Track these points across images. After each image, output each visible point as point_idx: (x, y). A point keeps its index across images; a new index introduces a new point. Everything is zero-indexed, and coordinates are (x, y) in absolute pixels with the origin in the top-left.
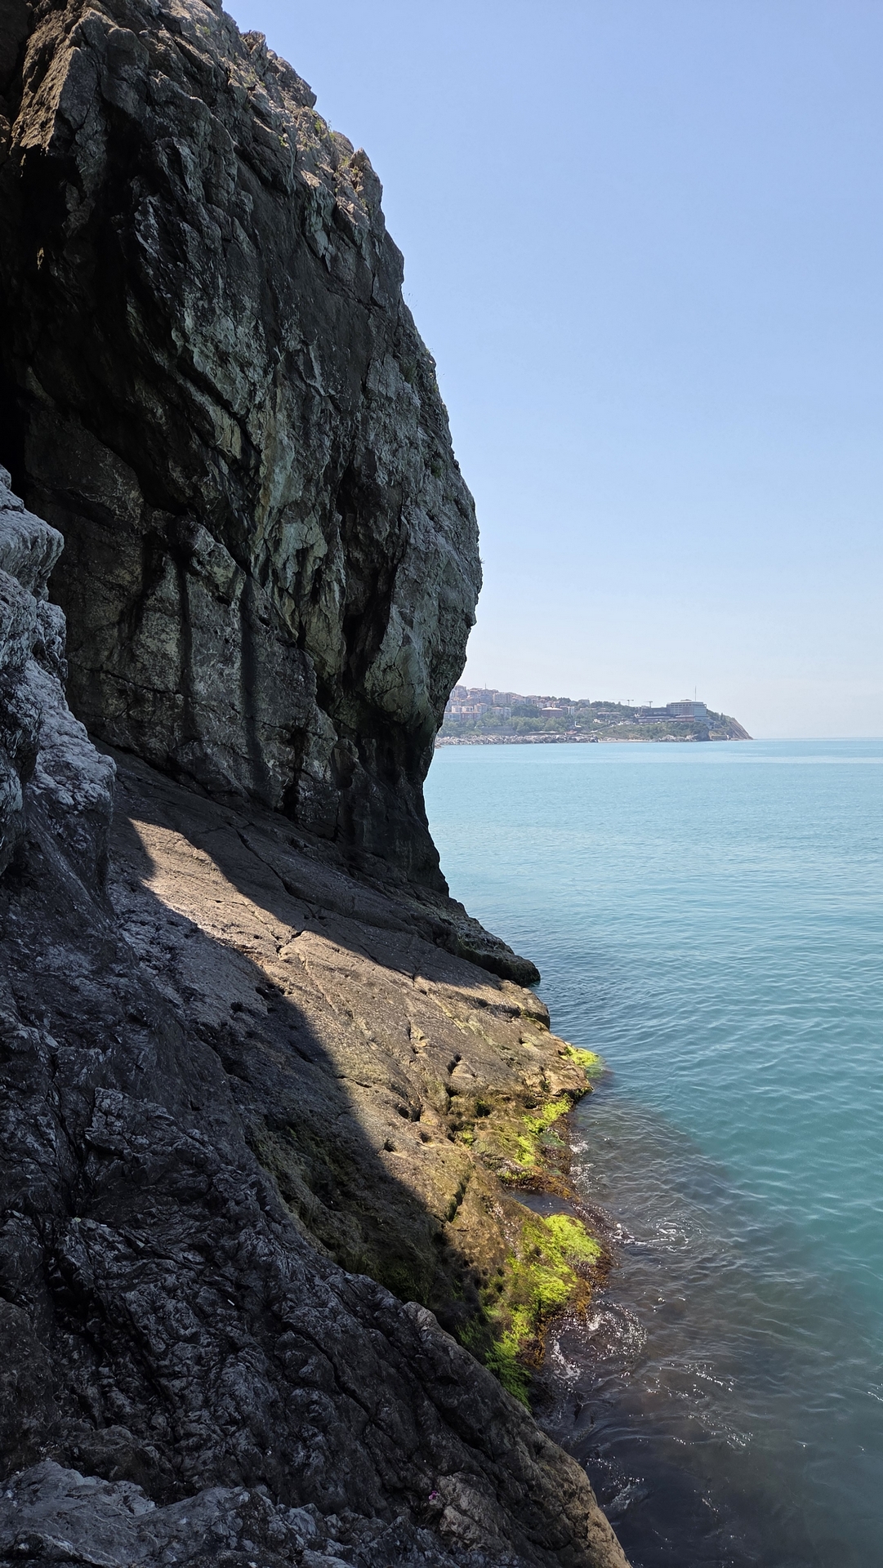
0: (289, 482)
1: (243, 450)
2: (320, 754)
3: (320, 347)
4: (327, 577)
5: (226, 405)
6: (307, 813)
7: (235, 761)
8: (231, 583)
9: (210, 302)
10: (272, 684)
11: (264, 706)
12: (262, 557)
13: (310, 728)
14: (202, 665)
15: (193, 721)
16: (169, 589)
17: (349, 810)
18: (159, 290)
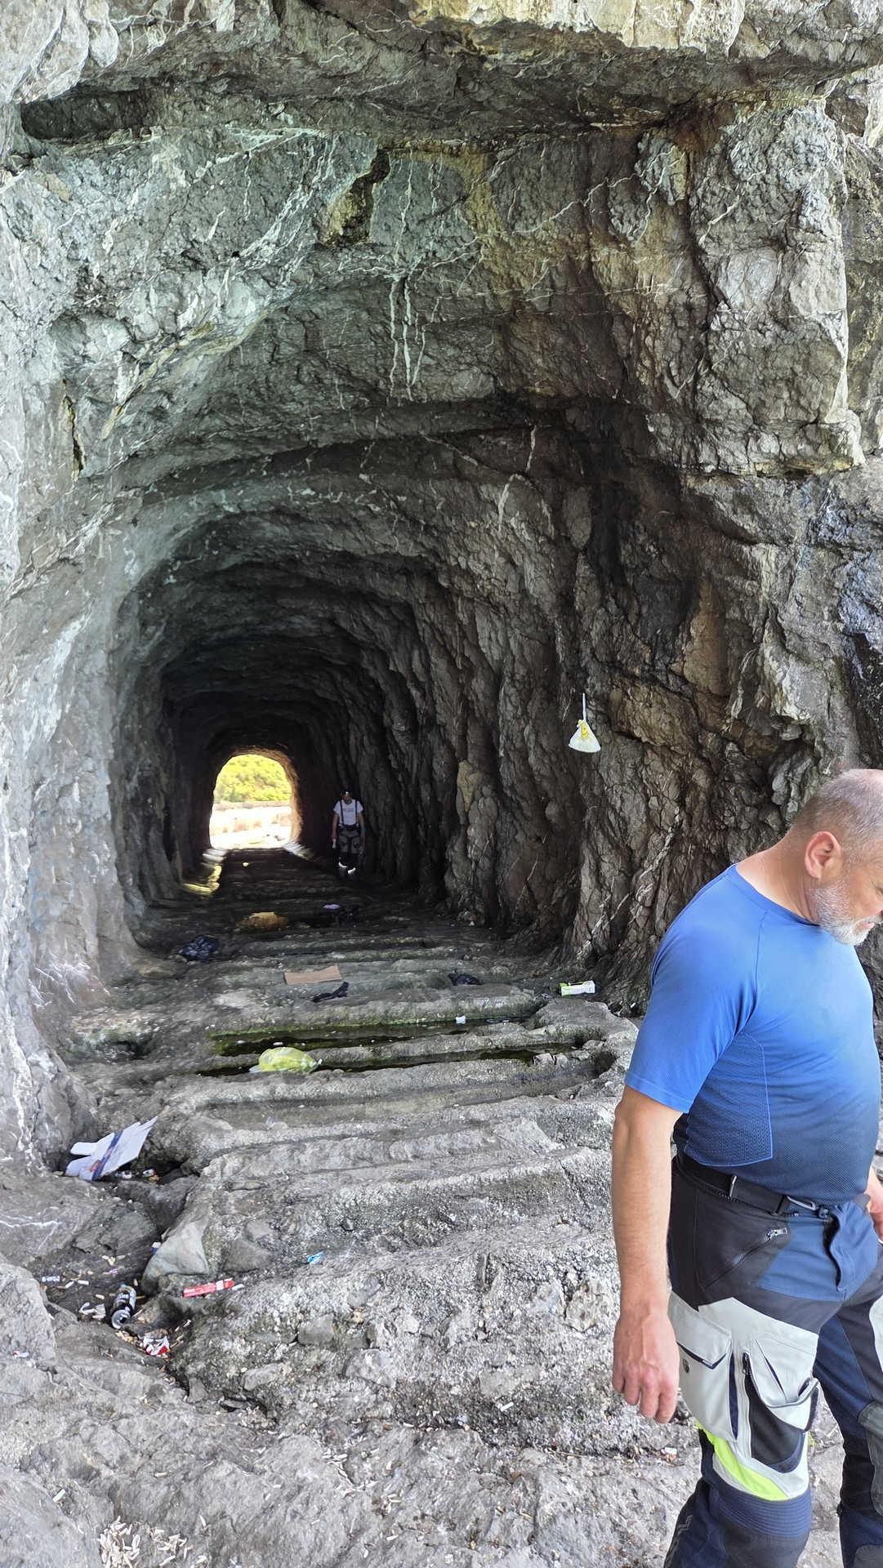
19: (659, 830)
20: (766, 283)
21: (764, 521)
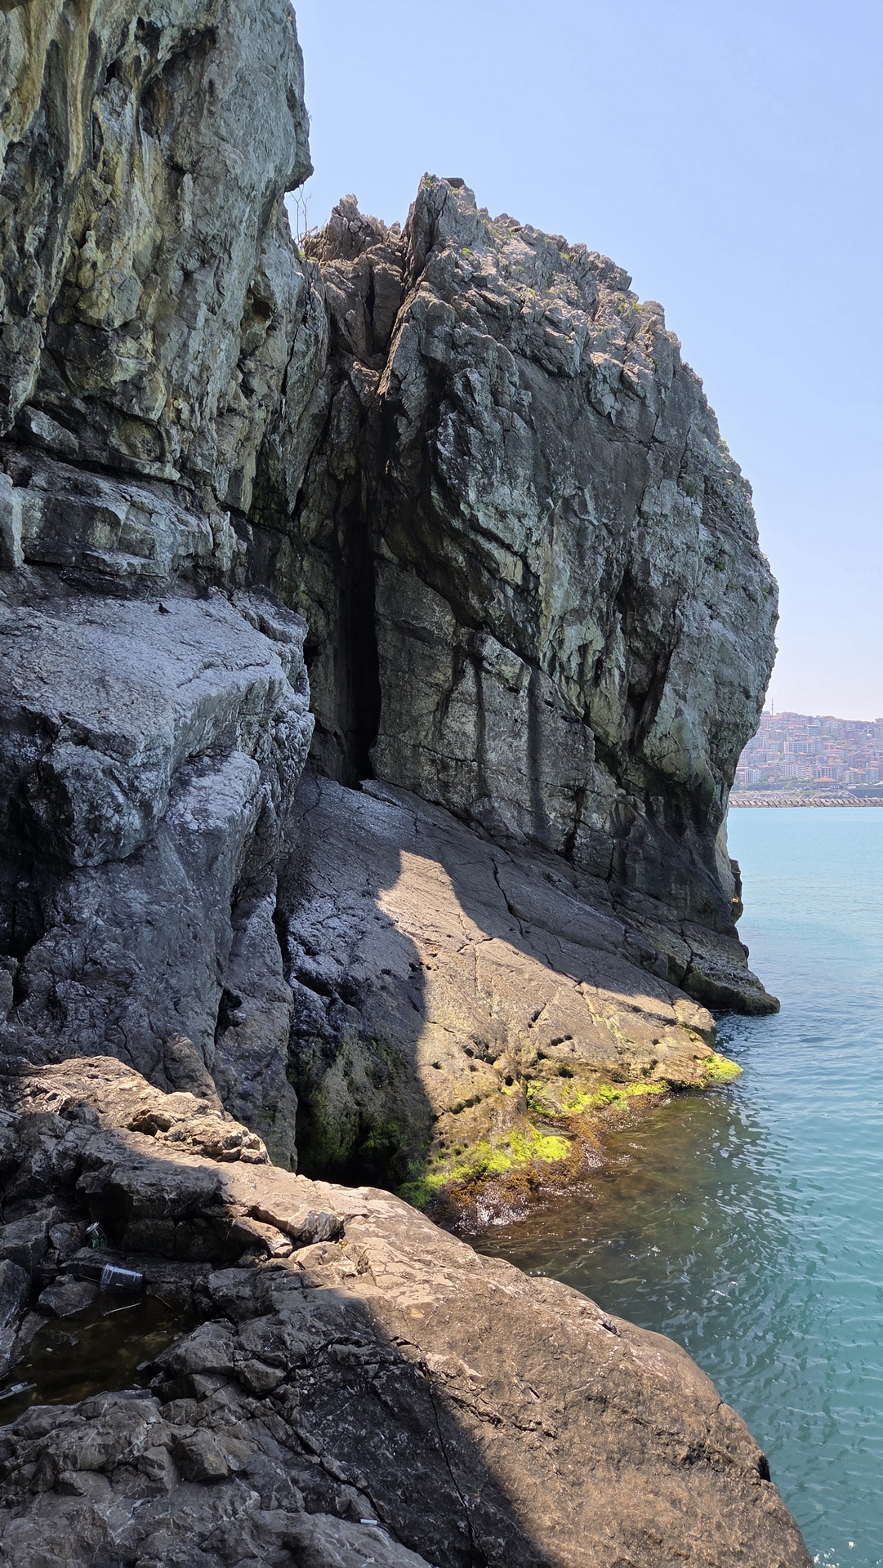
0: (567, 594)
1: (524, 578)
2: (599, 808)
3: (594, 488)
4: (607, 665)
5: (508, 548)
6: (582, 855)
7: (519, 812)
8: (519, 676)
9: (490, 478)
10: (554, 753)
11: (547, 770)
12: (549, 654)
13: (588, 787)
14: (494, 740)
15: (485, 781)
16: (468, 684)
17: (623, 856)
18: (450, 478)
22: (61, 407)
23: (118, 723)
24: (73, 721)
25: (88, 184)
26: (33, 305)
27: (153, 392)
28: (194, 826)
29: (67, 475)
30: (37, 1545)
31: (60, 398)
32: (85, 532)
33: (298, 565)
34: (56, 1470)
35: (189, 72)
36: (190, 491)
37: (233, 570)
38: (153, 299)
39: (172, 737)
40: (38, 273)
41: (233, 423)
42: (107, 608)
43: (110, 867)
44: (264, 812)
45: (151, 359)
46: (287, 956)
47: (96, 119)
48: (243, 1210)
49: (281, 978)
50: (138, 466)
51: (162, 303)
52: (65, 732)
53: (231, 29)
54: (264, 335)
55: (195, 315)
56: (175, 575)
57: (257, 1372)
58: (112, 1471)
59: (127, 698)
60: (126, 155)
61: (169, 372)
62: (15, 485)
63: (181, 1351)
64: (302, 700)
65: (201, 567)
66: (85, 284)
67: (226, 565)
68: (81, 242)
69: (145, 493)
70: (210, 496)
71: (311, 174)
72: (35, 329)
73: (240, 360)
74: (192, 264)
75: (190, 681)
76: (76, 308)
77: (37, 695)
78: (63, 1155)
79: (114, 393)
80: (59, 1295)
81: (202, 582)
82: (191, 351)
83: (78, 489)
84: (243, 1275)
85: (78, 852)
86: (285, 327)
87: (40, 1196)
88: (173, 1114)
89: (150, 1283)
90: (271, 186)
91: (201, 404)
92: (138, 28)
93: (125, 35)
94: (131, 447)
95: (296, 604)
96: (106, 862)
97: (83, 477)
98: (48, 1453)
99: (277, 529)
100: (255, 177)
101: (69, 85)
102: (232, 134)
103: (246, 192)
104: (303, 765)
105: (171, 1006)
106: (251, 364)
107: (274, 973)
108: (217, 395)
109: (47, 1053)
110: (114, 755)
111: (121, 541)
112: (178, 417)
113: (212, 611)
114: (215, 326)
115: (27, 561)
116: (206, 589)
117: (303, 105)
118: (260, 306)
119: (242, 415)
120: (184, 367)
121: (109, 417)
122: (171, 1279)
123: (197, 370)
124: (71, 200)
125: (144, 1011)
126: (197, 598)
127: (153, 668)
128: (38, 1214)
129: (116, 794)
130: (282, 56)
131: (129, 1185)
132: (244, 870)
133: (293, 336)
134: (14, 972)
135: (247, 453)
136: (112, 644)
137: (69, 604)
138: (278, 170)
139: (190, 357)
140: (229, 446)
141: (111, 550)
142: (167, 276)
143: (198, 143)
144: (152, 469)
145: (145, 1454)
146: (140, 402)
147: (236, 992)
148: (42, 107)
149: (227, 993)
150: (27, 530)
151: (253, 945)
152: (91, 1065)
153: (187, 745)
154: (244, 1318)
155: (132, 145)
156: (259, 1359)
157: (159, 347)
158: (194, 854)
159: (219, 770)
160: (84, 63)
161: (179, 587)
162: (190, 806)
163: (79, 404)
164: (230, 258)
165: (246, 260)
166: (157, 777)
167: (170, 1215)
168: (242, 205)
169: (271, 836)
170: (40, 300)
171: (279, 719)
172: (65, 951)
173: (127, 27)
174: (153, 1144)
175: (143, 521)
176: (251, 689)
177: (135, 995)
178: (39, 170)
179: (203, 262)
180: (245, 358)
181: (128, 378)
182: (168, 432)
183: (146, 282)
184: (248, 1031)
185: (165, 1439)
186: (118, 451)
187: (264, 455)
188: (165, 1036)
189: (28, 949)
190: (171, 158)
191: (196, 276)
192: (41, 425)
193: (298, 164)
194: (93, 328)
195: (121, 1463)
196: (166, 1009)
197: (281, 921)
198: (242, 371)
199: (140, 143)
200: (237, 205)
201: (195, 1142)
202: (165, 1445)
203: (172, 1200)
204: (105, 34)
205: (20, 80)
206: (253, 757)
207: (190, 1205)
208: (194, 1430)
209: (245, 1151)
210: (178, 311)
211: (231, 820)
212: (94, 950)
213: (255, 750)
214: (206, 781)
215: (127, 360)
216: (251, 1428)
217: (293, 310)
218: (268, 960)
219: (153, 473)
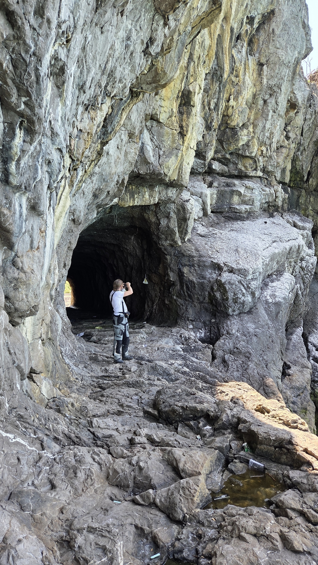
19: (157, 297)
20: (166, 222)
21: (168, 252)
22: (222, 158)
23: (243, 265)
24: (228, 265)
25: (231, 80)
26: (213, 126)
27: (253, 146)
28: (270, 301)
29: (224, 181)
30: (235, 557)
31: (222, 155)
32: (230, 199)
33: (308, 200)
34: (240, 531)
35: (265, 28)
36: (266, 179)
37: (283, 205)
38: (253, 113)
39: (262, 268)
40: (214, 115)
41: (282, 151)
42: (238, 224)
43: (241, 315)
44: (297, 295)
45: (252, 134)
46: (308, 350)
47: (233, 56)
48: (302, 449)
49: (306, 359)
50: (248, 173)
51: (256, 114)
52: (225, 269)
53: (280, 8)
54: (294, 116)
55: (268, 115)
56: (261, 210)
57: (312, 514)
58: (259, 537)
59: (245, 256)
60: (243, 65)
61: (259, 138)
62: (208, 187)
63: (281, 499)
64: (311, 252)
65: (271, 206)
66: (229, 114)
67: (280, 204)
68: (228, 100)
69: (250, 183)
70: (274, 179)
71: (312, 50)
72: (214, 134)
73: (285, 127)
74: (267, 97)
75: (268, 248)
76: (227, 123)
77: (216, 257)
78: (233, 416)
79: (239, 150)
80: (235, 467)
81: (271, 211)
82: (266, 128)
83: (228, 185)
84: (303, 474)
85: (230, 310)
86: (302, 110)
87: (226, 429)
88: (271, 408)
89: (267, 469)
90: (297, 59)
91: (270, 147)
92: (246, 20)
93: (242, 24)
94: (245, 167)
95: (308, 215)
96: (240, 313)
97: (229, 180)
98: (236, 524)
99: (300, 187)
100: (290, 58)
101: (224, 47)
102: (281, 46)
103: (287, 64)
104: (312, 277)
105: (265, 366)
106: (289, 128)
107: (304, 357)
108: (276, 142)
109: (223, 379)
110: (241, 276)
111: (242, 201)
112: (262, 153)
113: (275, 221)
114: (275, 117)
115: (212, 212)
116: (272, 214)
117: (308, 26)
118: (292, 105)
119: (286, 147)
120: (264, 135)
121: (238, 158)
122: (274, 469)
123: (269, 135)
124: (225, 87)
125: (255, 367)
126: (269, 217)
127: (254, 244)
128: (226, 436)
129: (242, 289)
130: (300, 10)
131: (257, 432)
132: (290, 317)
133: (306, 113)
134: (212, 350)
135: (288, 161)
136: (240, 237)
137: (225, 225)
138: (299, 53)
139: (266, 131)
140: (281, 160)
141: (239, 204)
142: (258, 104)
143: (269, 53)
144: (252, 174)
145: (271, 534)
146: (248, 151)
147: (288, 363)
148: (215, 58)
149: (285, 363)
150: (212, 202)
151: (295, 346)
152: (238, 385)
153: (267, 271)
154: (305, 491)
155: (245, 61)
156: (313, 509)
157: (255, 130)
158: (271, 311)
159: (279, 280)
160: (229, 38)
161: (263, 214)
162: (269, 293)
163: (228, 156)
164: (281, 91)
165: (287, 90)
166: (257, 283)
167: (273, 445)
168: (285, 70)
169: (300, 304)
170: (215, 124)
171: (302, 260)
172: (227, 344)
173: (243, 21)
174: (264, 417)
175: (250, 192)
176: (291, 249)
177: (252, 361)
178: (215, 80)
179: (271, 95)
180: (287, 126)
181: (244, 143)
182: (258, 159)
183: (250, 108)
184: (294, 378)
185: (278, 531)
186: (241, 169)
187: (294, 161)
188: (263, 377)
189: (215, 343)
190: (259, 61)
191: (268, 101)
192: (216, 166)
193: (307, 48)
194: (233, 129)
195: (262, 535)
196: (263, 367)
197: (305, 337)
198: (285, 131)
199: (248, 60)
200: (283, 71)
201: (280, 419)
202: (278, 533)
203: (274, 440)
204: (235, 26)
205: (208, 52)
206: (292, 274)
207: (280, 443)
208: (288, 530)
209: (300, 426)
210: (262, 115)
211: (284, 298)
212: (237, 344)
213: (293, 272)
214: (274, 284)
215: (244, 137)
216: (311, 535)
217: (305, 103)
218: (301, 352)
219: (253, 175)
